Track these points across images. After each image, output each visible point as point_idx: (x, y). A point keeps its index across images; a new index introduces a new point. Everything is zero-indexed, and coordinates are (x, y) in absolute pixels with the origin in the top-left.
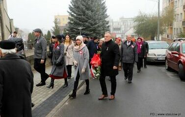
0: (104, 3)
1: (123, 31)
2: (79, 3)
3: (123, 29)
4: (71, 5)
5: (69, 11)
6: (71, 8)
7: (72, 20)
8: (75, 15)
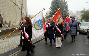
0: (67, 5)
1: (77, 17)
2: (54, 5)
3: (77, 16)
4: (51, 6)
5: (50, 8)
6: (51, 7)
7: (51, 12)
8: (53, 10)
